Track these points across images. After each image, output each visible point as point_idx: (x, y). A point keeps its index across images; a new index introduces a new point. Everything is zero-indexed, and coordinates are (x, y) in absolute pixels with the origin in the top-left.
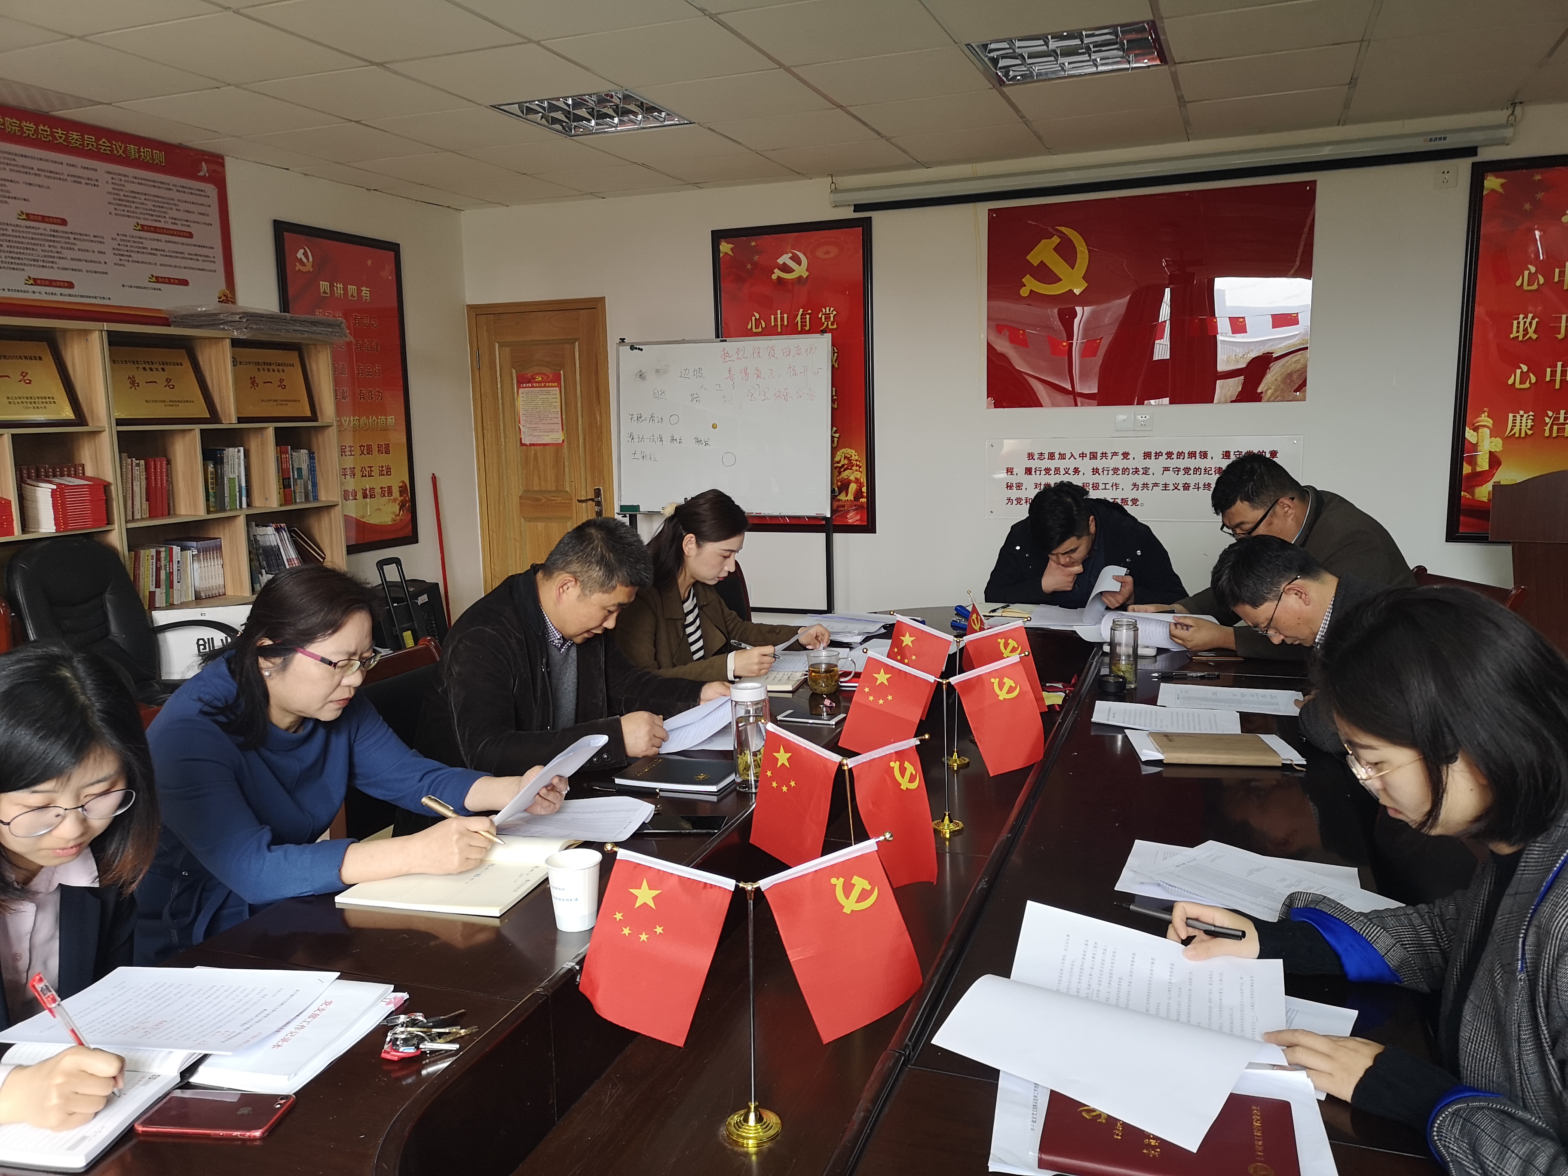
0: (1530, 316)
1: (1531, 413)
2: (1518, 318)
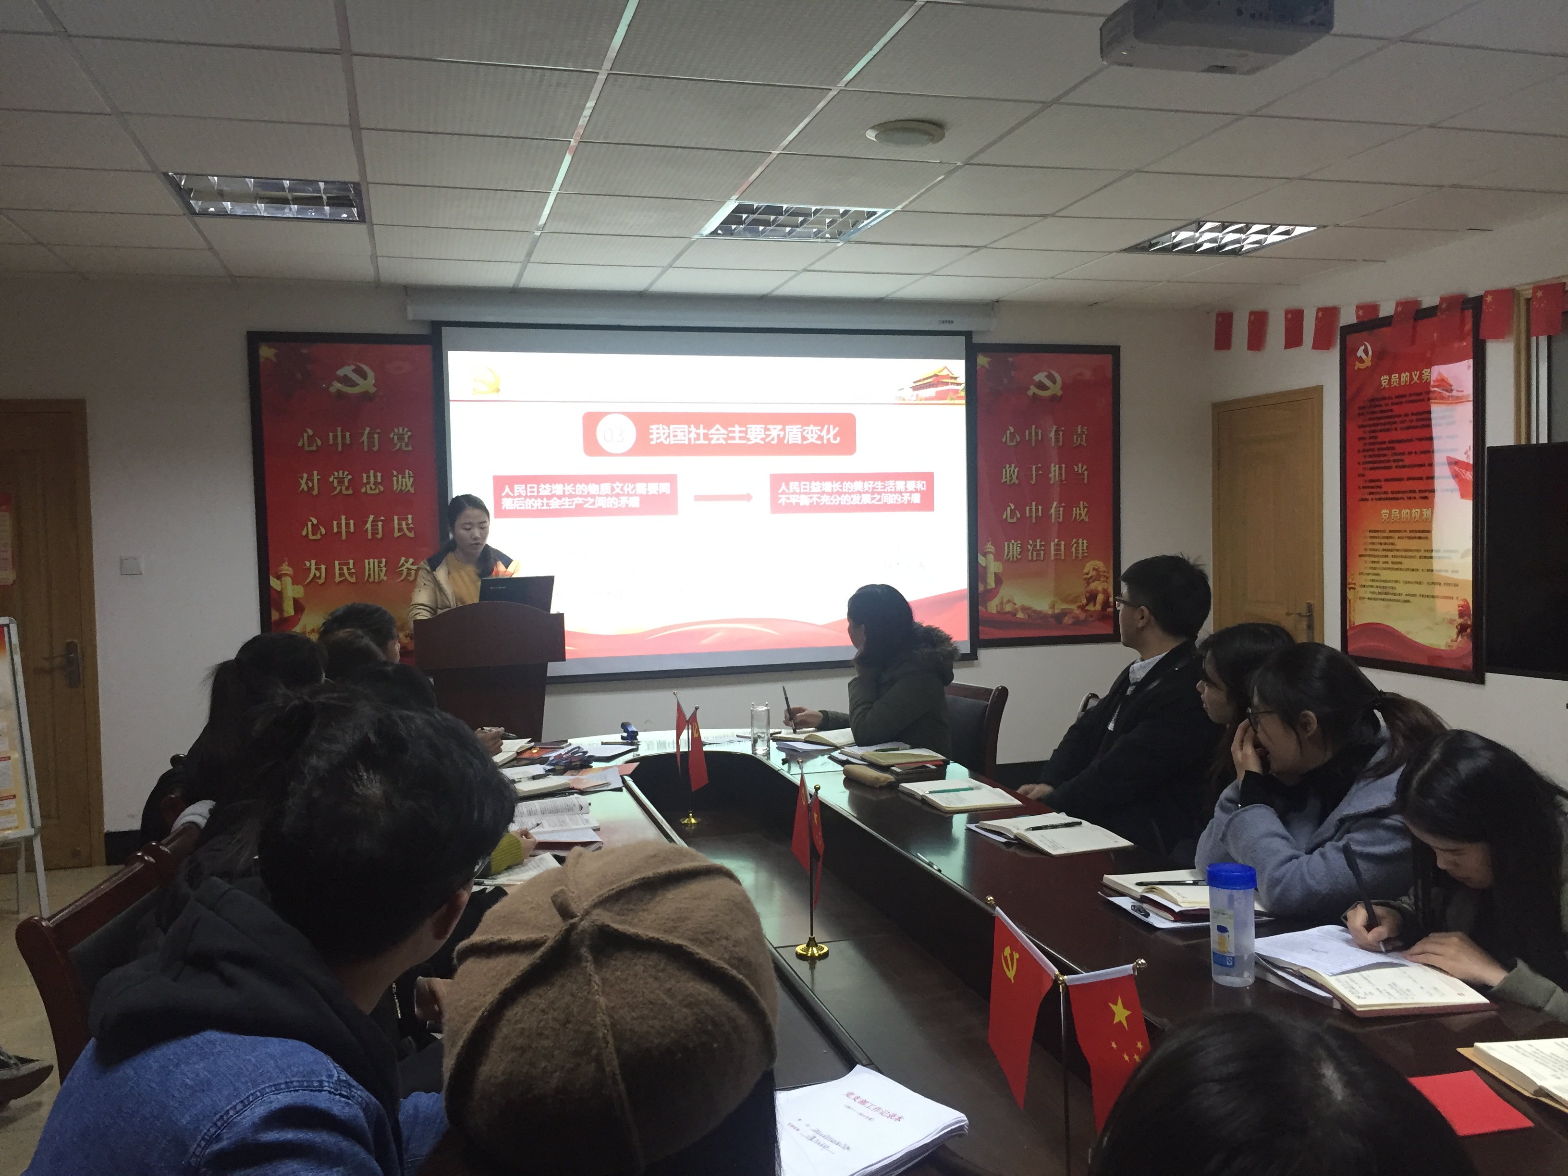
0: (1013, 465)
1: (1019, 542)
2: (1005, 467)
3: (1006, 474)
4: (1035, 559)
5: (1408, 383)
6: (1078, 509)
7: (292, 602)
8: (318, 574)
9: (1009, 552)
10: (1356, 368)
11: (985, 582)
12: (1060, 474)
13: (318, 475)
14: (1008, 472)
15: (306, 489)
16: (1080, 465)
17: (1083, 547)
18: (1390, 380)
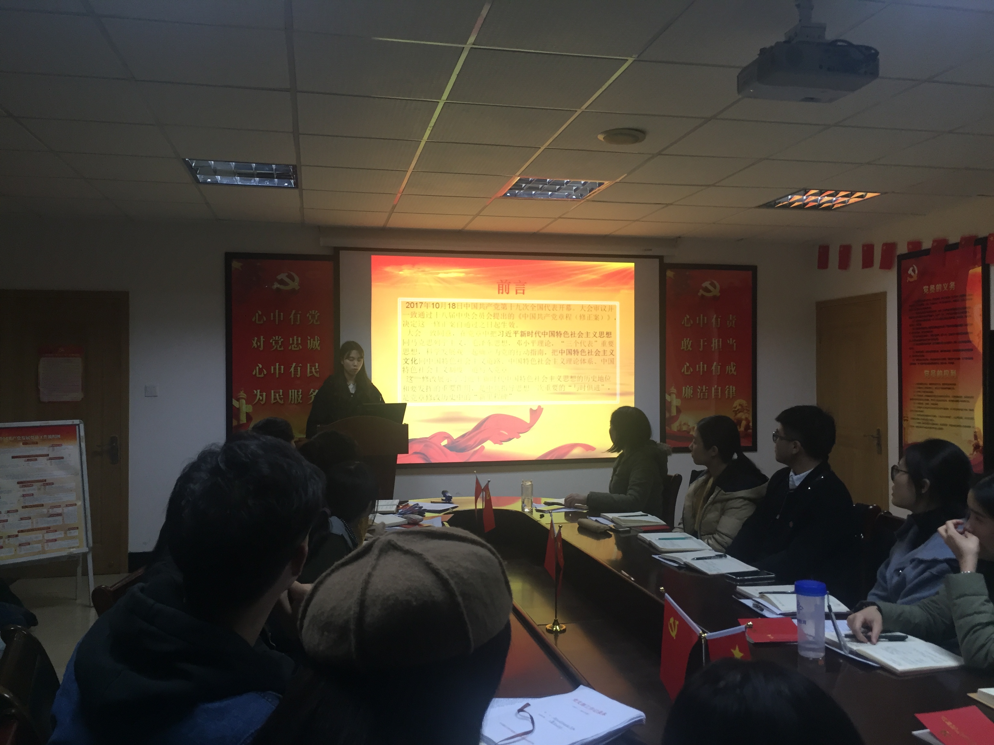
0: (688, 339)
1: (692, 387)
2: (683, 340)
3: (684, 344)
4: (702, 398)
5: (940, 291)
6: (730, 367)
7: (245, 415)
8: (261, 398)
9: (685, 393)
10: (908, 281)
11: (670, 411)
12: (719, 345)
13: (263, 338)
14: (685, 343)
15: (256, 347)
16: (731, 339)
17: (732, 390)
18: (929, 289)
